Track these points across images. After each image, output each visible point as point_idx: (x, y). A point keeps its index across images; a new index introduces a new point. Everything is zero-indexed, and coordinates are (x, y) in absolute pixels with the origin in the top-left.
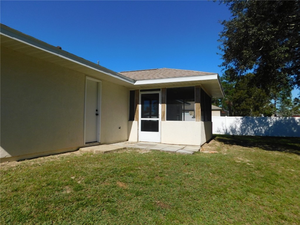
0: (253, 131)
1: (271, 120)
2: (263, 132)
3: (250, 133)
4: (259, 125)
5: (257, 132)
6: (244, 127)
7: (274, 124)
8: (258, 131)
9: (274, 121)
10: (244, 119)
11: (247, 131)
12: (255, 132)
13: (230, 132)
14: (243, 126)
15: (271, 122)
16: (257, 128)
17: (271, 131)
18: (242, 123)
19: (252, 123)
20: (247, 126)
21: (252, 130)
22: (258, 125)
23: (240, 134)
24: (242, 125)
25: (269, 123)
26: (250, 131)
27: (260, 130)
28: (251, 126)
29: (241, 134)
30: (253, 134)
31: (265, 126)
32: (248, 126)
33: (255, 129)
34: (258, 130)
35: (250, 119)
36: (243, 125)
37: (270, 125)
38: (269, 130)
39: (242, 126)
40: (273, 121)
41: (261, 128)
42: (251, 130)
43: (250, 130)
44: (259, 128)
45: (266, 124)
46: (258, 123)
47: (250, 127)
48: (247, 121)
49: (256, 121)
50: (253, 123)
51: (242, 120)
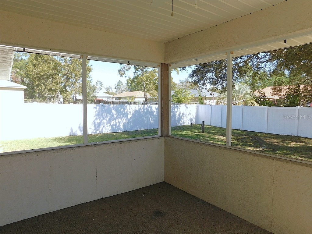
0: (110, 126)
1: (130, 109)
2: (122, 127)
3: (106, 129)
4: (117, 116)
5: (114, 127)
6: (98, 121)
7: (133, 115)
8: (116, 125)
9: (133, 110)
10: (98, 108)
11: (102, 126)
12: (112, 126)
13: (77, 131)
14: (97, 119)
15: (131, 112)
16: (115, 121)
17: (130, 124)
18: (95, 114)
19: (108, 114)
20: (102, 119)
21: (109, 124)
22: (115, 116)
23: (92, 133)
24: (95, 118)
25: (129, 112)
26: (106, 126)
27: (118, 124)
28: (108, 119)
29: (94, 131)
30: (109, 130)
31: (123, 118)
32: (104, 118)
33: (112, 123)
34: (116, 123)
35: (106, 108)
36: (97, 117)
37: (129, 116)
38: (128, 123)
39: (95, 120)
40: (131, 111)
41: (120, 120)
42: (107, 124)
43: (105, 124)
44: (117, 121)
45: (125, 114)
46: (116, 114)
47: (106, 120)
48: (102, 110)
49: (113, 111)
50: (110, 114)
51: (95, 110)
